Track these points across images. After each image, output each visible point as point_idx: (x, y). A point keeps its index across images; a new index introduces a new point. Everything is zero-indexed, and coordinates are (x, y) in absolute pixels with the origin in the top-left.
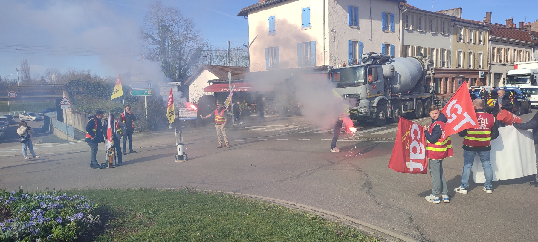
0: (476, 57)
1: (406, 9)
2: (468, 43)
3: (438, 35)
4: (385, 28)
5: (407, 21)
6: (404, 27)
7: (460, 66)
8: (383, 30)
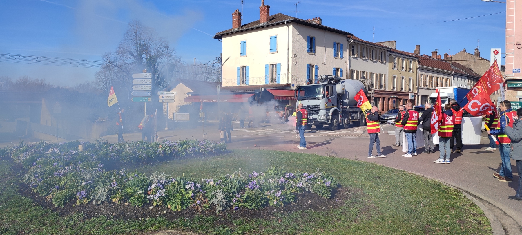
0: (407, 82)
1: (352, 41)
2: (401, 70)
3: (377, 62)
4: (336, 55)
5: (353, 50)
6: (350, 55)
7: (394, 88)
8: (334, 57)
